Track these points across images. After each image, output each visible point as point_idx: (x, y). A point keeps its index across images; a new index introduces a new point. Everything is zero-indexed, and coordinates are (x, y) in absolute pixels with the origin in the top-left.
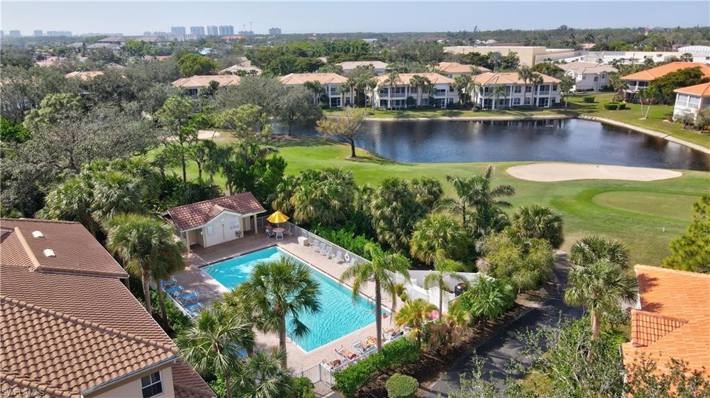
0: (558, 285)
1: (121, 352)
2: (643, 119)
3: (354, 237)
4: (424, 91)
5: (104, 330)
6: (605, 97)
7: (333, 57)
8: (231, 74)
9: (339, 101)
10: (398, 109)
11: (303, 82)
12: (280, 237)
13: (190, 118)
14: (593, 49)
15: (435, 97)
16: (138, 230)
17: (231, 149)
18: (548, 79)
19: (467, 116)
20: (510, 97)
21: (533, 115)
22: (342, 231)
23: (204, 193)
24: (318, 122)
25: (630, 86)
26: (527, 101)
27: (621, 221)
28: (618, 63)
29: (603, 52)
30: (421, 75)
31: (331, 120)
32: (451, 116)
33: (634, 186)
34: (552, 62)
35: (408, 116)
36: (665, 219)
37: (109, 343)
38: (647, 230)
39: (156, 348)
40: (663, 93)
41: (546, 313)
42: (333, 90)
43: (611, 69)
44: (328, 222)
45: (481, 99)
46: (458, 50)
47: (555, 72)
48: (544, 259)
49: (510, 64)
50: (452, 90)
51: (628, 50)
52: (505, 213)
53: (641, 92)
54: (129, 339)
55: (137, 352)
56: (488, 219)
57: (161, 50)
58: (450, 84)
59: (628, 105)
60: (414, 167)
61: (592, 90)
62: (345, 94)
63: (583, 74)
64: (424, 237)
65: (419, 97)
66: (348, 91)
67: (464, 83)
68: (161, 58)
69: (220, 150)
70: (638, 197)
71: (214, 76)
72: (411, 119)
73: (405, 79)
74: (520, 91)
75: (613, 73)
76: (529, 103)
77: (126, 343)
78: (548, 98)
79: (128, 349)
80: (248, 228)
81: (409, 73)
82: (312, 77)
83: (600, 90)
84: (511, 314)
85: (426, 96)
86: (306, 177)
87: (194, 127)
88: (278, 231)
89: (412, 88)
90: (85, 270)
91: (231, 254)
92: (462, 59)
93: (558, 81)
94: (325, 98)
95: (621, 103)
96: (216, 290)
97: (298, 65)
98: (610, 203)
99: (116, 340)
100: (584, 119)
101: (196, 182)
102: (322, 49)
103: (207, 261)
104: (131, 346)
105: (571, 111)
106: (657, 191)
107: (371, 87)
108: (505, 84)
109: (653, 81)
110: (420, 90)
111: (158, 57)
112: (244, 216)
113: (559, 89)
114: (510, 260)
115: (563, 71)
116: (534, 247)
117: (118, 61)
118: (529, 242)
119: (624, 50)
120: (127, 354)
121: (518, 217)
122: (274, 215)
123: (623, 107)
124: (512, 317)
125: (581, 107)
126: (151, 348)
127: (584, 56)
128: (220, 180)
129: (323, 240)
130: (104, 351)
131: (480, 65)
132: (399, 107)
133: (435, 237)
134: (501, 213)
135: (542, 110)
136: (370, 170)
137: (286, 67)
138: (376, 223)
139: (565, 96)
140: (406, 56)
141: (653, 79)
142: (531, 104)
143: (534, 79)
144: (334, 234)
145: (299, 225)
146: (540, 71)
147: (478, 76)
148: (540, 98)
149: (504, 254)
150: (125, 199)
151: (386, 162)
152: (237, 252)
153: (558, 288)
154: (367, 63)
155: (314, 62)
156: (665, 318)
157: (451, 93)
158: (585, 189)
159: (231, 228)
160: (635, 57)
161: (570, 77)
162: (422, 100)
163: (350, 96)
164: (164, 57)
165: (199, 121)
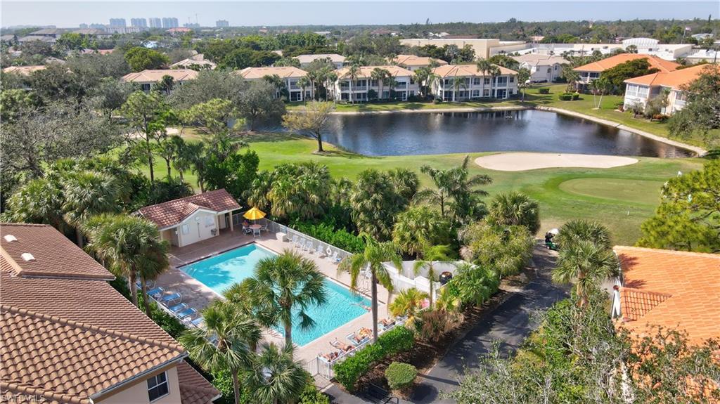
0: (536, 269)
1: (125, 353)
2: (596, 109)
3: (334, 231)
4: (385, 84)
5: (106, 332)
6: (558, 88)
7: (289, 50)
8: (184, 68)
9: (299, 96)
10: (359, 102)
11: (262, 76)
12: (257, 234)
13: (157, 114)
14: (542, 42)
15: (396, 90)
16: (126, 229)
17: (201, 145)
18: (505, 71)
19: (428, 108)
20: (469, 89)
21: (492, 106)
22: (322, 225)
23: (173, 191)
24: (283, 116)
25: (581, 77)
26: (486, 92)
27: (587, 206)
28: (568, 55)
29: (553, 45)
30: (381, 68)
31: (297, 115)
32: (413, 109)
33: (596, 173)
34: (506, 54)
35: (370, 109)
36: (629, 203)
37: (112, 345)
38: (614, 214)
39: (162, 348)
40: (614, 84)
41: (527, 296)
42: (293, 84)
43: (562, 61)
44: (306, 216)
45: (441, 91)
46: (414, 43)
47: (511, 64)
48: (523, 245)
49: (466, 57)
50: (412, 82)
51: (575, 43)
52: (483, 202)
53: (594, 82)
54: (132, 341)
55: (143, 354)
56: (467, 208)
57: (102, 43)
58: (410, 76)
59: (581, 96)
60: (382, 160)
61: (546, 81)
62: (306, 87)
63: (537, 66)
64: (407, 228)
65: (380, 90)
66: (308, 84)
67: (425, 76)
68: (103, 52)
69: (191, 146)
70: (601, 183)
71: (167, 71)
72: (373, 112)
73: (366, 72)
74: (479, 83)
75: (564, 65)
76: (487, 95)
77: (129, 345)
78: (505, 90)
79: (132, 350)
80: (223, 226)
81: (368, 65)
82: (270, 71)
83: (553, 82)
84: (495, 299)
85: (387, 89)
86: (281, 172)
87: (163, 123)
88: (255, 228)
89: (373, 81)
90: (70, 273)
91: (209, 253)
92: (419, 52)
93: (514, 73)
94: (285, 92)
95: (574, 94)
96: (198, 290)
97: (253, 59)
98: (575, 189)
99: (119, 342)
100: (541, 110)
101: (165, 180)
102: (277, 42)
103: (185, 260)
104: (135, 347)
105: (528, 102)
106: (618, 178)
107: (332, 80)
108: (465, 76)
109: (604, 72)
110: (380, 82)
111: (99, 51)
112: (220, 213)
113: (516, 80)
114: (492, 248)
115: (517, 62)
116: (513, 234)
117: (57, 55)
118: (509, 229)
119: (571, 42)
120: (132, 355)
121: (496, 206)
122: (250, 211)
123: (576, 98)
124: (496, 302)
125: (537, 98)
126: (156, 348)
127: (535, 48)
128: (190, 177)
129: (303, 235)
130: (108, 354)
131: (437, 57)
132: (361, 100)
133: (418, 227)
134: (480, 202)
135: (501, 101)
136: (339, 164)
137: (242, 61)
138: (355, 215)
139: (522, 87)
140: (363, 49)
141: (603, 70)
142: (489, 96)
143: (492, 71)
144: (313, 228)
145: (277, 222)
146: (497, 63)
147: (438, 69)
148: (498, 90)
149: (486, 241)
150: (99, 199)
151: (354, 155)
152: (215, 251)
153: (536, 273)
154: (324, 56)
155: (269, 55)
156: (650, 293)
157: (412, 85)
158: (552, 177)
159: (206, 226)
160: (585, 49)
161: (526, 69)
162: (383, 93)
163: (310, 90)
164: (106, 51)
165: (167, 117)
